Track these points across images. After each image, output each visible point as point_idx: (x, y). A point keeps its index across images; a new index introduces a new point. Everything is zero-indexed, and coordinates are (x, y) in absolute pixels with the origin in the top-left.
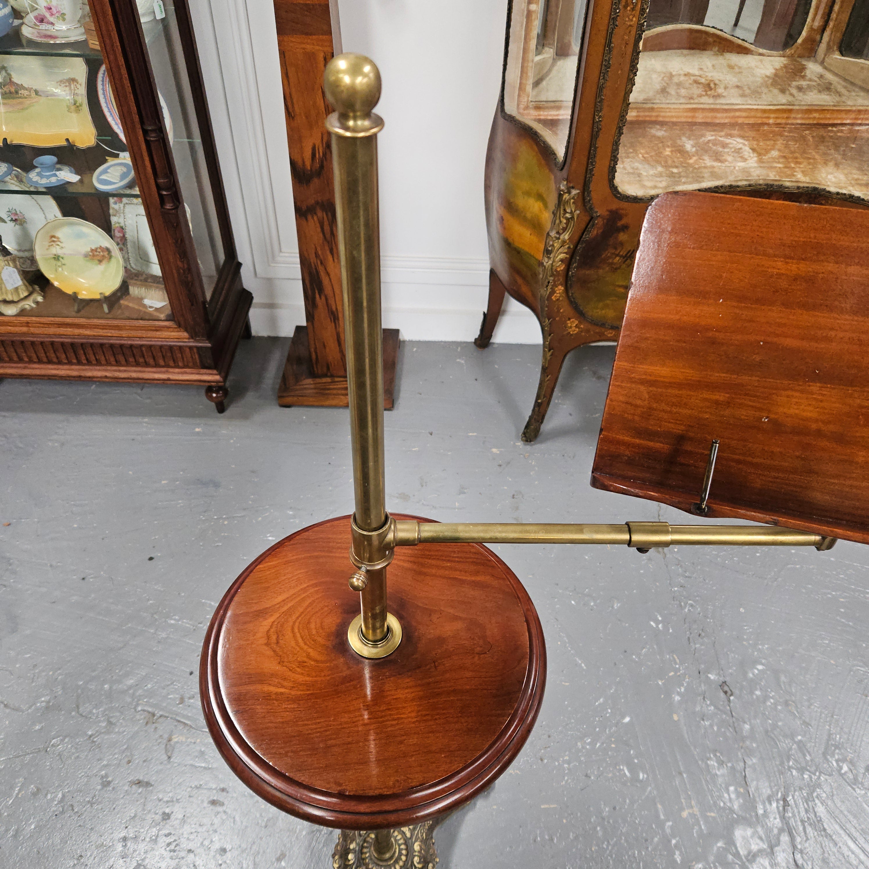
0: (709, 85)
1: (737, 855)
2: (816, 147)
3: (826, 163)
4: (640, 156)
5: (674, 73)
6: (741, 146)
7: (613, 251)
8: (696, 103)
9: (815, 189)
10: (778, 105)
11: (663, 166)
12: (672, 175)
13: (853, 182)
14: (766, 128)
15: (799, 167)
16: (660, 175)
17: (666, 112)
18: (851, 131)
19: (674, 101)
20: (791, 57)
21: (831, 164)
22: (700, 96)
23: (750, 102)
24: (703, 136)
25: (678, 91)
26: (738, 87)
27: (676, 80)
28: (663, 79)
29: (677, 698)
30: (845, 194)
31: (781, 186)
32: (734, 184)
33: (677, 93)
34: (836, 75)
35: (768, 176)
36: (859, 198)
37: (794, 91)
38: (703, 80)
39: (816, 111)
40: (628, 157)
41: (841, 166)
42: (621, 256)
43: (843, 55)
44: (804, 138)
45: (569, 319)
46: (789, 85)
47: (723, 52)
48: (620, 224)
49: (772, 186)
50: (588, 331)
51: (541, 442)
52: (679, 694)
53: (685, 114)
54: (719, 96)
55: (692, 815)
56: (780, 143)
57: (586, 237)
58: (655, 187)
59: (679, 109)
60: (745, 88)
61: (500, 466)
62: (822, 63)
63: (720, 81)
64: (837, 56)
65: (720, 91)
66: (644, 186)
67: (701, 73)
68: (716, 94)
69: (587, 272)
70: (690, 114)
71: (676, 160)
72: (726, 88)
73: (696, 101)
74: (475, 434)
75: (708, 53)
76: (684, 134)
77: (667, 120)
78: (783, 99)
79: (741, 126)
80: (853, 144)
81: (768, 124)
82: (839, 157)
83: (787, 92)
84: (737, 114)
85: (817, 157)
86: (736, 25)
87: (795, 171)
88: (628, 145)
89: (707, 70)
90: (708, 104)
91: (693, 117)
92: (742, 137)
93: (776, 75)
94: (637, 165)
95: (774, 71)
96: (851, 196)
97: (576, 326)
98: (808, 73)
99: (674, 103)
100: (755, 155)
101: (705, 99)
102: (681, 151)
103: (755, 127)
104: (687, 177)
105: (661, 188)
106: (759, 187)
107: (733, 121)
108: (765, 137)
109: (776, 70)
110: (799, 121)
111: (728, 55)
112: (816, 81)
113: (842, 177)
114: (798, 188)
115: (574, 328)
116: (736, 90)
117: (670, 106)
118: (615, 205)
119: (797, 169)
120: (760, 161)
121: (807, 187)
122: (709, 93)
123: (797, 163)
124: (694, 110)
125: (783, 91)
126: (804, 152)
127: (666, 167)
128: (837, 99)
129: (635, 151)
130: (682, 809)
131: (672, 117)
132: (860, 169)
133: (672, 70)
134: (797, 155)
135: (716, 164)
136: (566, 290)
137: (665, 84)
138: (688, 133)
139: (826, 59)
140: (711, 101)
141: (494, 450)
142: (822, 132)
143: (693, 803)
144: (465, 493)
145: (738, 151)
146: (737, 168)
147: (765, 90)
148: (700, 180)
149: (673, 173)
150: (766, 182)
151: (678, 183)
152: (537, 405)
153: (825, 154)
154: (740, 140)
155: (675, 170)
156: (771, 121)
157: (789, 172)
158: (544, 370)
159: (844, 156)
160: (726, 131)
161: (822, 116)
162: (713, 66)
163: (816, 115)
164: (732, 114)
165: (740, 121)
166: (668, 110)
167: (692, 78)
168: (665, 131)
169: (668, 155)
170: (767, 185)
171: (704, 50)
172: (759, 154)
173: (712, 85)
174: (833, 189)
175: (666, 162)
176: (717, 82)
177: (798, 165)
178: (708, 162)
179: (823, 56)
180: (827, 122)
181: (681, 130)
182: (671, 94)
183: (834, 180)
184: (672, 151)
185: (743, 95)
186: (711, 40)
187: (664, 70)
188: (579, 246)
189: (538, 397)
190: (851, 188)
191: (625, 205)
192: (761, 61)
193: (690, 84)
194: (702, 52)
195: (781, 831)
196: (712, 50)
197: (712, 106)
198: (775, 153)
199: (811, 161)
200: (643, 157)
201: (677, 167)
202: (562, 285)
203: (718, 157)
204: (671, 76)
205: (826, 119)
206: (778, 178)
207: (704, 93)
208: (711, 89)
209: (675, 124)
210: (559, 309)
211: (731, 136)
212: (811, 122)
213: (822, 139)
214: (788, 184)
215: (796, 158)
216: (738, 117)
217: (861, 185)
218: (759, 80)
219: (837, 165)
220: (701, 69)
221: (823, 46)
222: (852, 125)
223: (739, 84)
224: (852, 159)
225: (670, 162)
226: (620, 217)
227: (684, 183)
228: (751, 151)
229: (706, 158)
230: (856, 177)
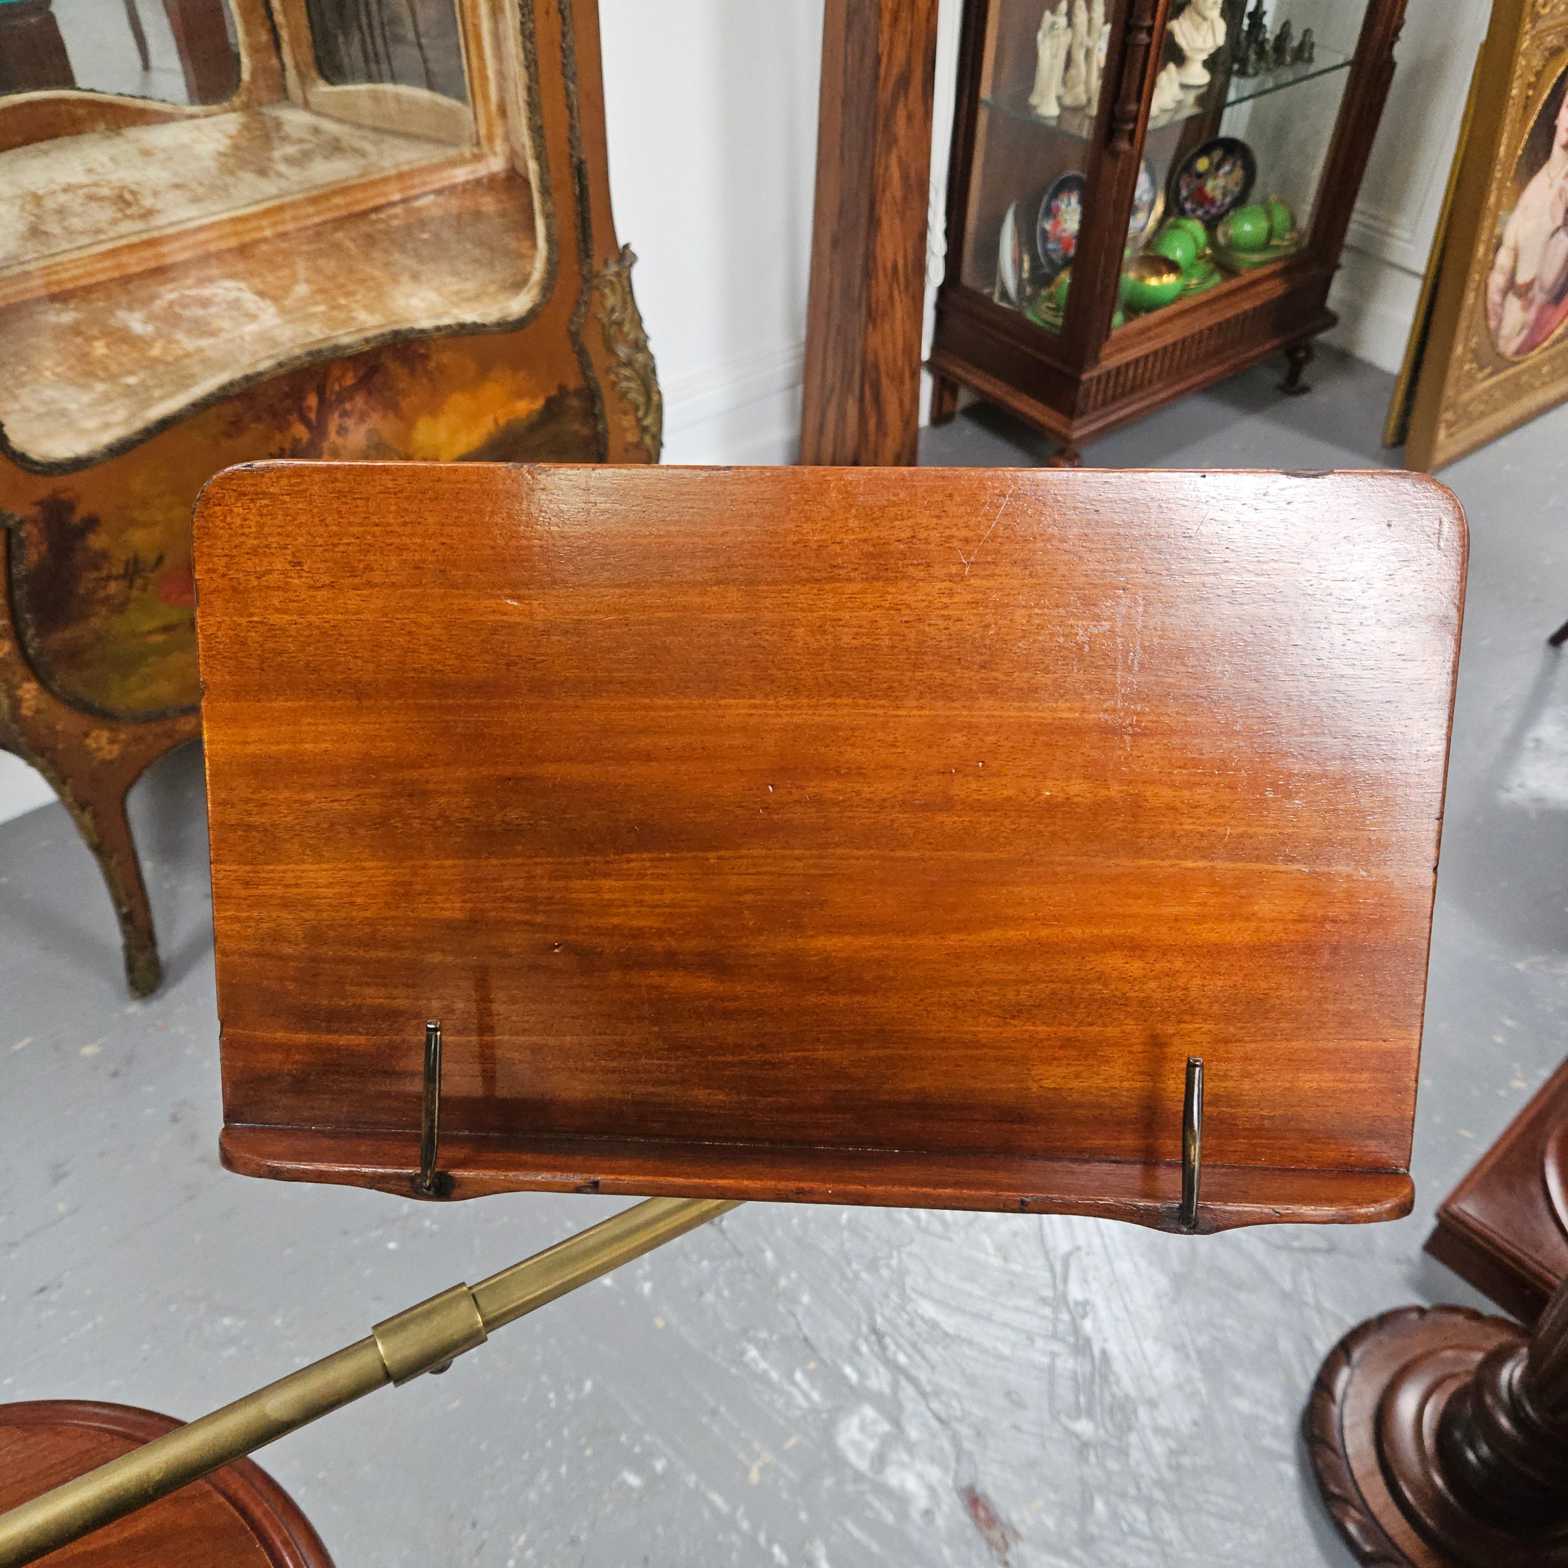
0: (121, 197)
1: (859, 1477)
2: (368, 258)
3: (395, 280)
4: (47, 373)
5: (41, 192)
6: (234, 294)
7: (94, 575)
8: (112, 239)
9: (396, 334)
10: (263, 200)
11: (103, 380)
12: (129, 391)
13: (454, 299)
14: (264, 247)
15: (357, 302)
16: (106, 399)
17: (57, 272)
18: (409, 212)
19: (65, 246)
20: (246, 107)
21: (405, 278)
22: (114, 222)
23: (214, 208)
24: (153, 298)
25: (66, 224)
26: (177, 186)
27: (50, 204)
28: (22, 209)
29: (647, 1287)
30: (449, 326)
31: (336, 348)
32: (250, 371)
33: (65, 228)
34: (340, 120)
35: (309, 334)
36: (475, 324)
37: (282, 168)
38: (105, 192)
39: (335, 193)
40: (22, 385)
41: (423, 278)
42: (117, 578)
43: (332, 83)
44: (338, 247)
45: (86, 735)
46: (270, 160)
47: (119, 128)
48: (76, 518)
49: (320, 352)
50: (140, 739)
51: (178, 978)
52: (646, 1278)
53: (100, 266)
54: (147, 214)
55: (765, 1470)
56: (301, 267)
57: (20, 570)
58: (107, 426)
59: (81, 259)
60: (194, 185)
61: (115, 1074)
62: (306, 105)
63: (138, 184)
64: (323, 88)
65: (148, 202)
66: (83, 432)
67: (93, 178)
68: (143, 211)
69: (67, 634)
70: (108, 263)
71: (124, 360)
72: (155, 194)
73: (111, 234)
74: (27, 1041)
75: (87, 138)
76: (118, 305)
77: (70, 286)
78: (269, 187)
79: (219, 256)
80: (423, 231)
81: (265, 240)
82: (411, 262)
83: (271, 173)
84: (201, 237)
85: (377, 273)
86: (146, 66)
87: (351, 311)
88: (12, 359)
89: (103, 170)
90: (135, 233)
91: (119, 266)
92: (232, 276)
93: (236, 147)
94: (48, 393)
95: (228, 142)
96: (462, 326)
97: (111, 741)
98: (287, 128)
99: (65, 251)
100: (269, 302)
101: (126, 227)
102: (123, 337)
103: (243, 251)
104: (162, 385)
105: (118, 424)
106: (297, 362)
107: (199, 251)
108: (270, 263)
109: (231, 137)
110: (317, 220)
111: (132, 133)
112: (310, 141)
113: (433, 296)
114: (367, 340)
115: (107, 748)
116: (178, 192)
117: (58, 259)
118: (44, 488)
119: (354, 306)
120: (283, 311)
121: (383, 335)
122: (129, 212)
123: (348, 294)
124: (114, 252)
125: (262, 172)
126: (351, 271)
127: (112, 378)
128: (362, 162)
129: (31, 368)
130: (746, 1471)
131: (76, 278)
132: (455, 273)
133: (32, 188)
134: (342, 280)
135: (205, 342)
136: (44, 683)
137: (33, 218)
138: (124, 299)
139: (309, 97)
140: (139, 225)
141: (89, 1050)
142: (364, 228)
143: (757, 1446)
144: (66, 1174)
145: (235, 305)
146: (247, 338)
147: (229, 180)
148: (188, 382)
149: (129, 386)
150: (307, 349)
151: (147, 403)
152: (127, 919)
153: (387, 264)
154: (229, 284)
155: (132, 380)
156: (268, 233)
157: (340, 315)
158: (97, 849)
159: (418, 256)
160: (194, 274)
161: (349, 199)
162: (112, 159)
163: (338, 200)
164: (190, 240)
165: (213, 247)
166: (59, 268)
167: (81, 192)
168: (75, 309)
169: (103, 355)
170: (310, 354)
171: (79, 133)
172: (275, 299)
173: (128, 196)
174: (426, 323)
175: (106, 369)
176: (134, 187)
177: (351, 299)
178: (189, 343)
179: (300, 92)
180: (363, 207)
181: (109, 297)
182: (55, 236)
183: (422, 305)
184: (108, 346)
185: (196, 200)
186: (81, 112)
187: (19, 192)
188: (18, 594)
189: (118, 903)
190: (456, 311)
191: (61, 481)
192: (198, 128)
193: (82, 204)
194: (76, 138)
195: (895, 1386)
196: (94, 130)
197: (145, 236)
198: (302, 289)
199: (371, 283)
200: (54, 374)
201: (131, 373)
202: (29, 681)
203: (201, 329)
204: (37, 199)
205: (358, 202)
206: (328, 332)
207: (119, 215)
208: (129, 204)
209: (88, 290)
210: (51, 728)
211: (210, 280)
212: (337, 214)
213: (370, 241)
214: (345, 340)
215: (342, 286)
216: (206, 242)
217: (469, 300)
218: (212, 165)
219: (415, 277)
220: (90, 171)
221: (291, 76)
222: (404, 201)
223: (178, 180)
224: (434, 259)
225: (114, 368)
226: (70, 507)
227: (162, 398)
228: (257, 298)
229: (180, 336)
230: (454, 288)
